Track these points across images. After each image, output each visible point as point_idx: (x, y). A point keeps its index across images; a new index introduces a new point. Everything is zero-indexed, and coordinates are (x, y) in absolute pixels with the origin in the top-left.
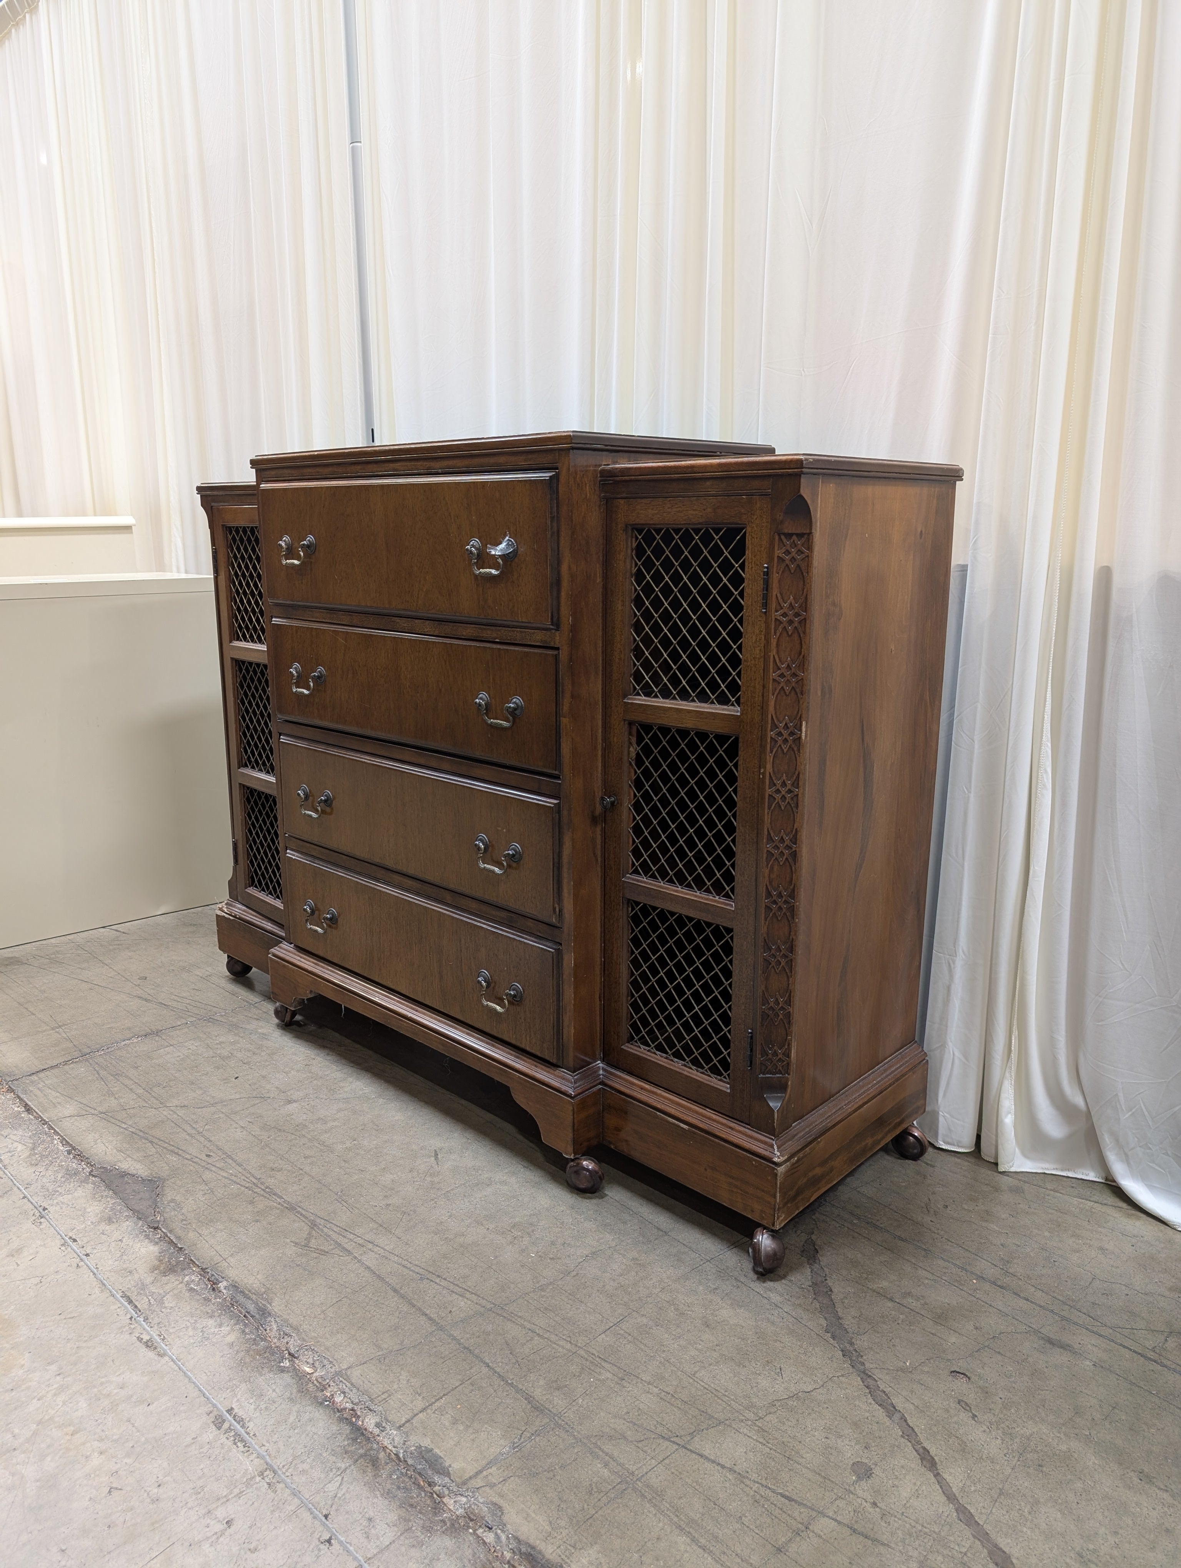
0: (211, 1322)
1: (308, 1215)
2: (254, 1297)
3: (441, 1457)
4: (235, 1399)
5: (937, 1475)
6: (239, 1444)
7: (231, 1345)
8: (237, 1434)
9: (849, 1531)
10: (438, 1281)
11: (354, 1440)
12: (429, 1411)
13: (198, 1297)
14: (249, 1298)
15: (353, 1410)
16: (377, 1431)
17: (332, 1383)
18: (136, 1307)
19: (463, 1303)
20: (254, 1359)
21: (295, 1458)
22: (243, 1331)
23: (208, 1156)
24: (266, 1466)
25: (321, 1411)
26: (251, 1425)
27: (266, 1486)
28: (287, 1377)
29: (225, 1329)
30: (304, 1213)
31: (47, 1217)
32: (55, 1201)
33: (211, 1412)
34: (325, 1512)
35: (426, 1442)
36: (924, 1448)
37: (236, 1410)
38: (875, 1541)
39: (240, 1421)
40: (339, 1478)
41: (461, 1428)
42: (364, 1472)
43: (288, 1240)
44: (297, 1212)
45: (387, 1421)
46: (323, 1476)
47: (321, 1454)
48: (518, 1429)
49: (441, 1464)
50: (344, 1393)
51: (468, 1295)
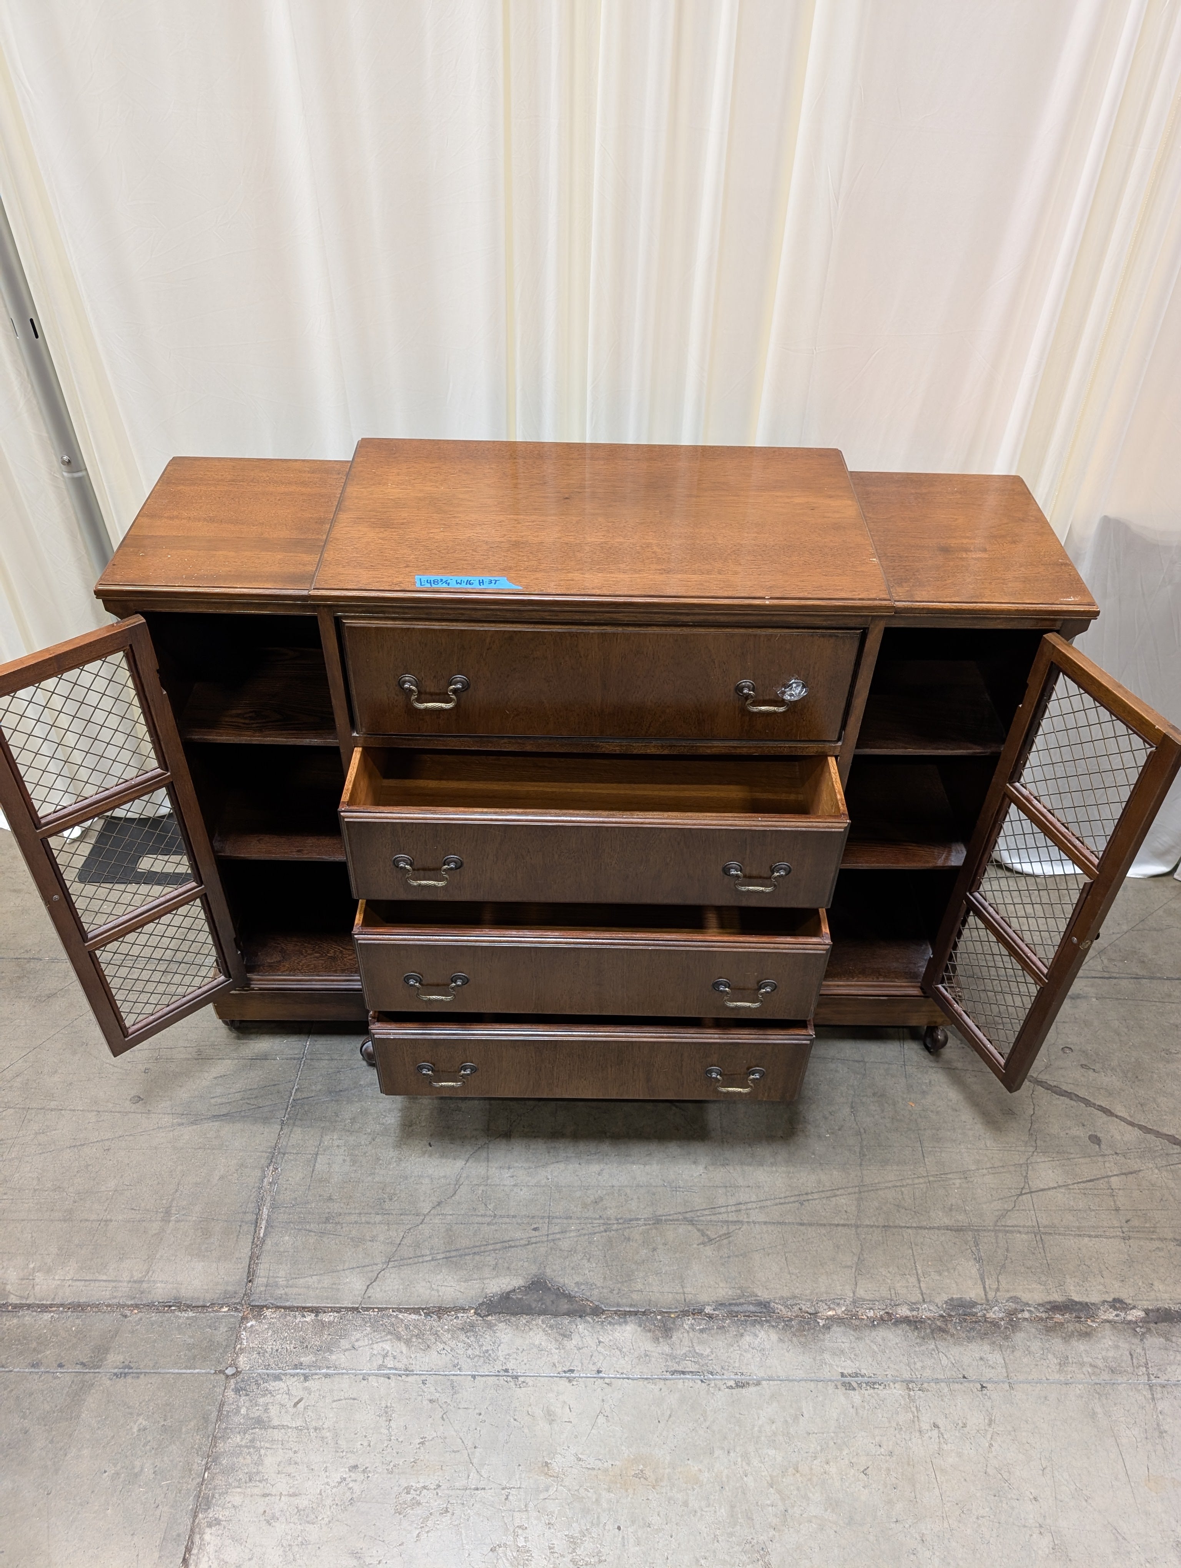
0: (748, 1338)
1: (675, 1217)
2: (742, 1300)
3: (961, 1298)
4: (835, 1367)
5: (1117, 1116)
6: (875, 1386)
7: (781, 1340)
8: (867, 1384)
9: (1124, 1176)
10: (810, 1197)
11: (917, 1328)
12: (922, 1279)
13: (713, 1332)
14: (742, 1304)
15: (887, 1313)
16: (915, 1313)
17: (858, 1310)
18: (692, 1372)
19: (843, 1200)
20: (805, 1335)
21: (908, 1365)
22: (773, 1326)
23: (535, 1229)
24: (905, 1384)
25: (881, 1330)
26: (863, 1371)
27: (920, 1392)
28: (835, 1328)
29: (762, 1334)
30: (671, 1218)
31: (519, 1374)
32: (502, 1358)
33: (836, 1385)
34: (961, 1376)
35: (945, 1297)
36: (1098, 1106)
37: (845, 1372)
38: (1135, 1172)
39: (857, 1375)
40: (941, 1354)
41: (946, 1274)
42: (945, 1339)
43: (695, 1246)
44: (666, 1220)
45: (914, 1304)
46: (933, 1360)
47: (915, 1351)
48: (967, 1249)
49: (966, 1301)
50: (871, 1309)
51: (838, 1193)
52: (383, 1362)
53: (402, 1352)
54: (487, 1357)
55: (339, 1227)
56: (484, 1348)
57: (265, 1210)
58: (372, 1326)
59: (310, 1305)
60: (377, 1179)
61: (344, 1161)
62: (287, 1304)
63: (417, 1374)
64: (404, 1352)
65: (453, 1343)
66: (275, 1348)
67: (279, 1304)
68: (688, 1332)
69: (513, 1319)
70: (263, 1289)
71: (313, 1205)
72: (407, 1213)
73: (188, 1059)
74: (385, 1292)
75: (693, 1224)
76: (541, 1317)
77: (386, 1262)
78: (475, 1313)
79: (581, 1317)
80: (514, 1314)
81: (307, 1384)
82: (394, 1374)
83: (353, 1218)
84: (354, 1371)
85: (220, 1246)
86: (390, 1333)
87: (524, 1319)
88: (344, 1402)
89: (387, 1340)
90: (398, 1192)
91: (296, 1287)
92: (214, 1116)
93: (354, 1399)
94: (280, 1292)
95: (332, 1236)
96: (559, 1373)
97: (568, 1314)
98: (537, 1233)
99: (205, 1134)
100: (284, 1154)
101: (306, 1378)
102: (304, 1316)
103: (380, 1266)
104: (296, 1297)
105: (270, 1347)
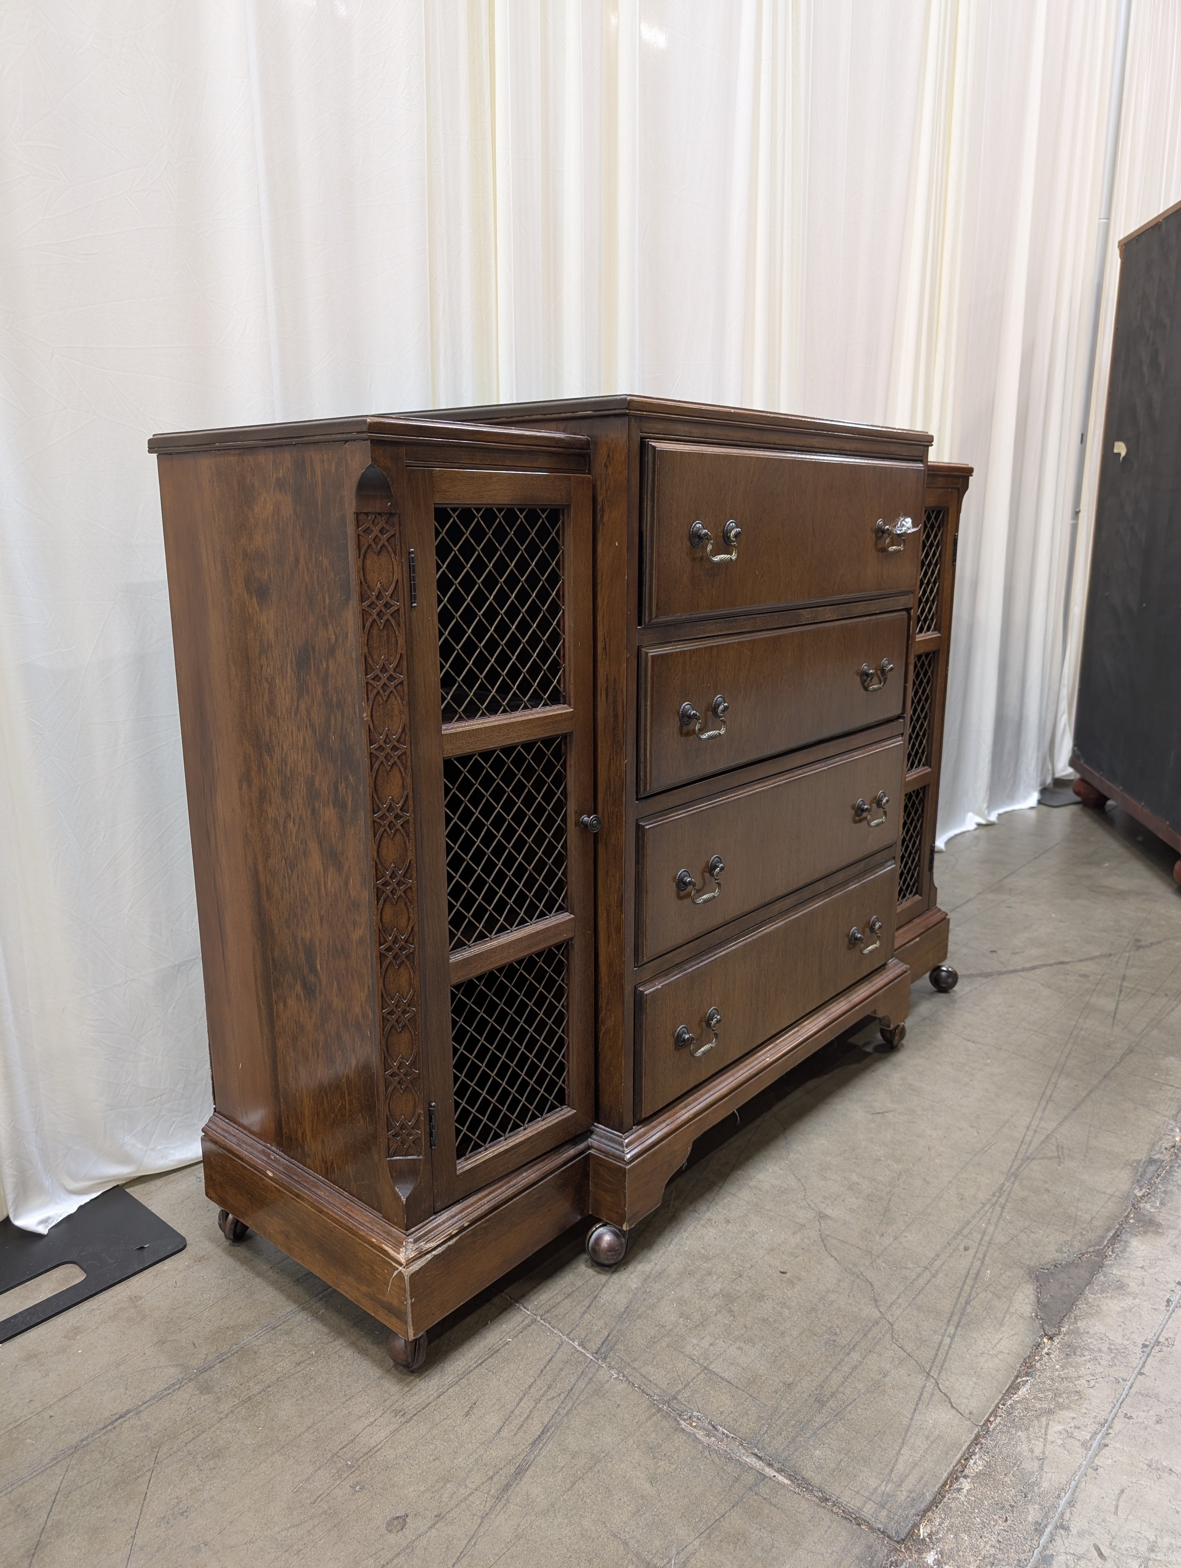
52: (1079, 1440)
53: (1073, 1418)
54: (1118, 1353)
55: (840, 1396)
56: (1105, 1349)
57: (748, 1460)
58: (1018, 1428)
59: (945, 1475)
60: (795, 1333)
61: (739, 1348)
62: (929, 1497)
63: (1114, 1419)
64: (1075, 1416)
65: (1082, 1371)
66: (994, 1543)
67: (923, 1506)
68: (1160, 1212)
69: (1077, 1312)
70: (884, 1513)
71: (785, 1405)
72: (867, 1329)
73: (397, 1430)
74: (971, 1395)
75: (1033, 1159)
76: (1087, 1292)
77: (927, 1378)
78: (1051, 1338)
79: (1101, 1267)
80: (1070, 1310)
81: (1074, 1531)
82: (1103, 1438)
83: (836, 1379)
84: (1079, 1474)
85: (772, 1532)
86: (1038, 1417)
87: (1082, 1305)
88: (1121, 1504)
89: (1048, 1424)
90: (829, 1324)
91: (907, 1476)
92: (533, 1444)
93: (1122, 1491)
94: (902, 1496)
95: (850, 1408)
96: (1168, 1311)
97: (1093, 1274)
98: (971, 1252)
99: (555, 1467)
100: (675, 1398)
101: (1063, 1527)
102: (959, 1490)
103: (930, 1385)
104: (923, 1482)
105: (988, 1548)
